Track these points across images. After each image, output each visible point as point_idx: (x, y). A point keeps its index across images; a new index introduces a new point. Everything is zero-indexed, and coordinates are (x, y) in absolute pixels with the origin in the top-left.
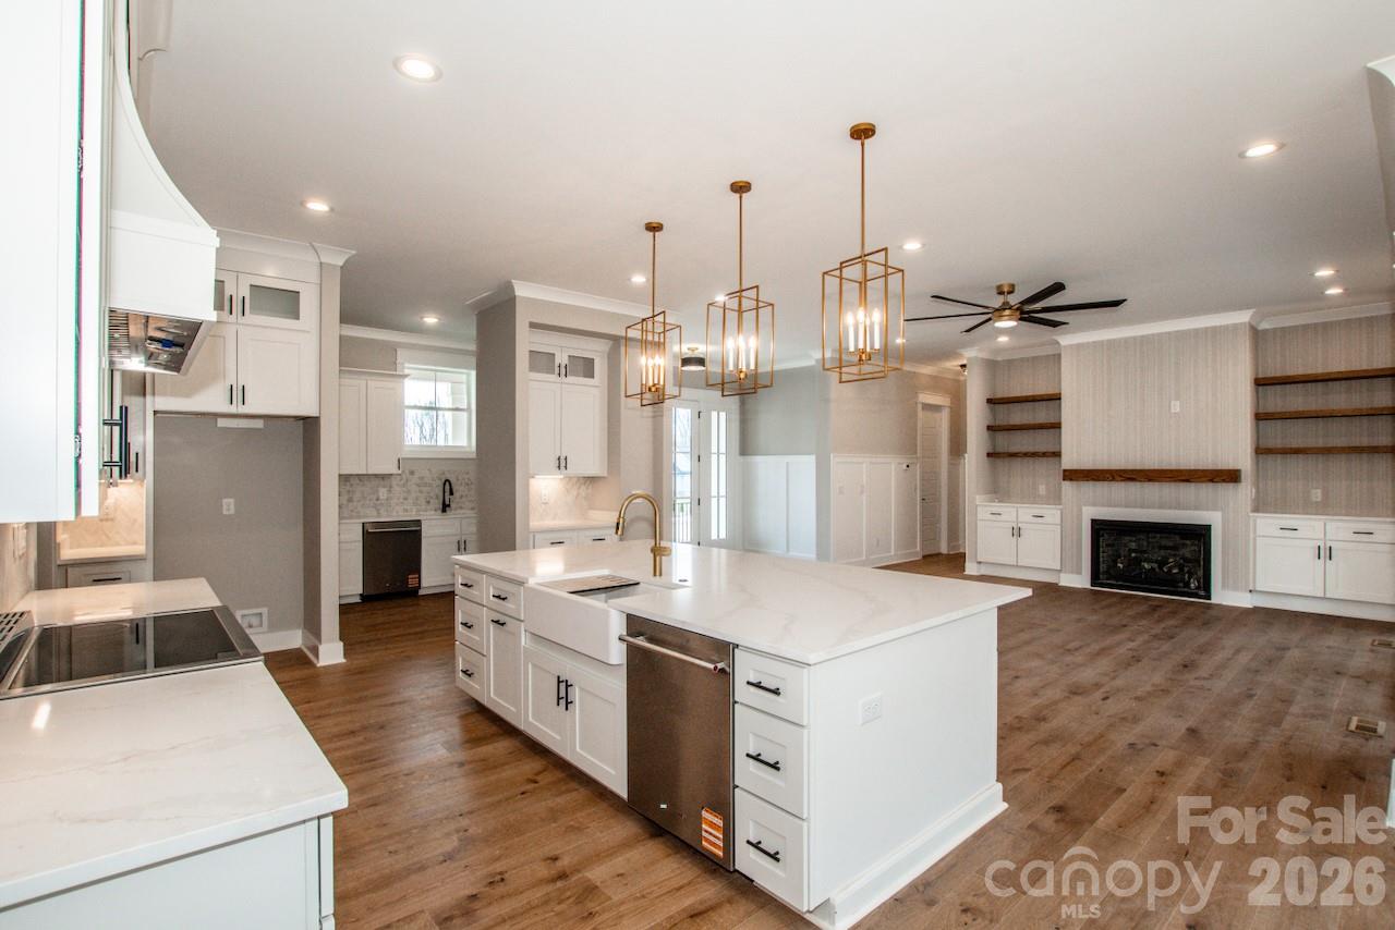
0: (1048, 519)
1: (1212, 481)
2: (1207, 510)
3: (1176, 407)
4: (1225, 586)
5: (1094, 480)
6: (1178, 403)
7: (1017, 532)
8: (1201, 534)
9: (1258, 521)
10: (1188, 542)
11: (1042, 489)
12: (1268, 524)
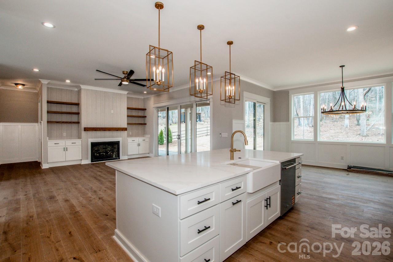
0: (77, 144)
1: (122, 130)
2: (119, 137)
3: (112, 112)
4: (122, 155)
5: (94, 131)
6: (113, 111)
7: (65, 149)
8: (118, 143)
9: (128, 139)
10: (109, 146)
11: (65, 134)
12: (130, 140)
